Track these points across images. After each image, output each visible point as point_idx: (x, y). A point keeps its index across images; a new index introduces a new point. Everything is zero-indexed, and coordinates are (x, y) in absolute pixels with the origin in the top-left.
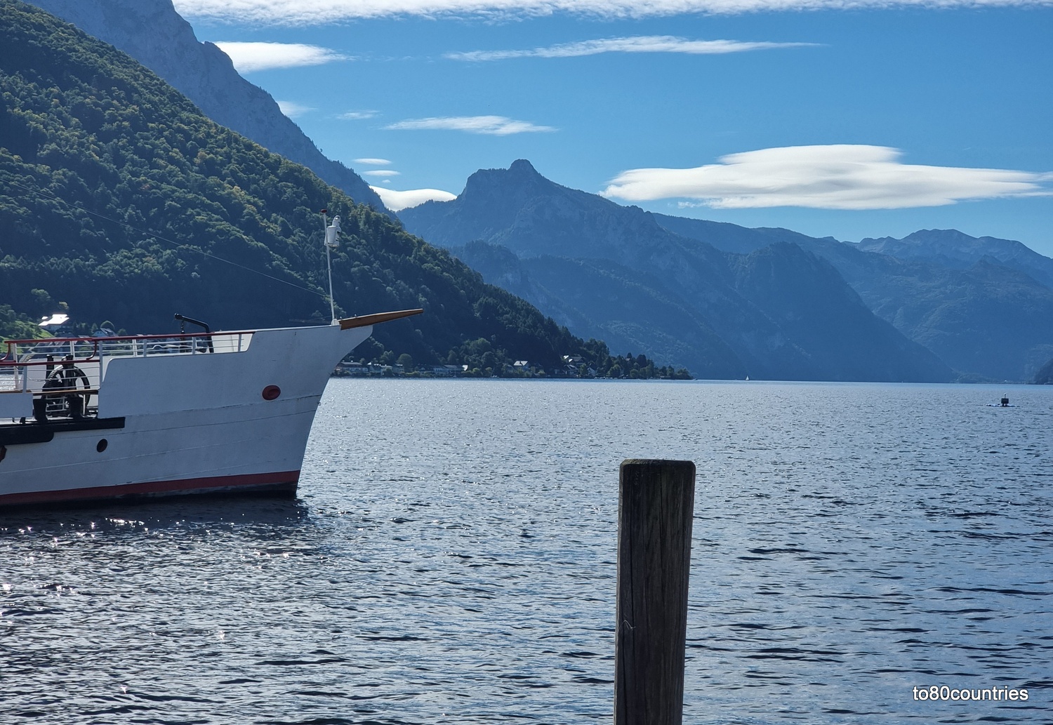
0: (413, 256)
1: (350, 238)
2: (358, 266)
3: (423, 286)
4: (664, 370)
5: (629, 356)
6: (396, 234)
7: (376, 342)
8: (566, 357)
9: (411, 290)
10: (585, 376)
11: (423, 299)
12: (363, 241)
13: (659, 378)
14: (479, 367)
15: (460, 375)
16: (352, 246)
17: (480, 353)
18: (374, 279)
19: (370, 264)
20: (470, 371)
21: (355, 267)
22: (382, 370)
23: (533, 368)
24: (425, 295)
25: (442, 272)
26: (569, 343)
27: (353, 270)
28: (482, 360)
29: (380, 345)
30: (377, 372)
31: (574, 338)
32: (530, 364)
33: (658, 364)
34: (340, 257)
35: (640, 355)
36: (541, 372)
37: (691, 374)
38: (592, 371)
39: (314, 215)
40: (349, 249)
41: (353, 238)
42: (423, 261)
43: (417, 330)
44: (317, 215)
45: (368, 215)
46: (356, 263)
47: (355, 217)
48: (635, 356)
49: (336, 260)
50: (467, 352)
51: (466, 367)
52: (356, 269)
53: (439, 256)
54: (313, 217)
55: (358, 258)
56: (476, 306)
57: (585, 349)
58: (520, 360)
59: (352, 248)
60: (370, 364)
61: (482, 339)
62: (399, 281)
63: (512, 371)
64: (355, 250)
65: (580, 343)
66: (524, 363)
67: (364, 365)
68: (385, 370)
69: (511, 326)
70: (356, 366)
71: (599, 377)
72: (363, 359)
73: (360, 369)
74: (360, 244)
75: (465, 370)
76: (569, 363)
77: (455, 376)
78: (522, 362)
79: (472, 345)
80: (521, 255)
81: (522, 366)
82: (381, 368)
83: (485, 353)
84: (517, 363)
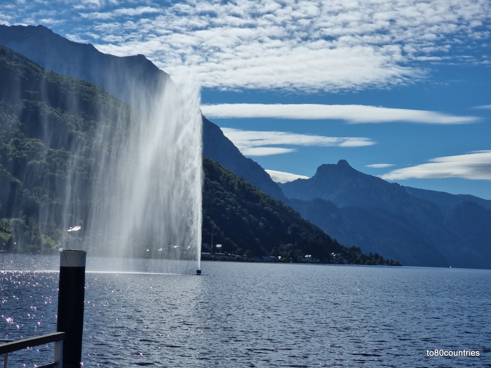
0: (260, 203)
1: (228, 193)
2: (230, 207)
3: (262, 218)
4: (388, 261)
5: (371, 254)
6: (253, 192)
7: (234, 244)
8: (333, 254)
9: (256, 219)
10: (341, 263)
11: (262, 224)
12: (234, 195)
13: (384, 265)
14: (286, 257)
15: (276, 261)
16: (228, 197)
17: (288, 251)
18: (237, 213)
19: (236, 206)
20: (281, 259)
21: (228, 207)
22: (235, 257)
23: (315, 259)
24: (263, 221)
25: (274, 211)
26: (336, 247)
27: (227, 209)
28: (288, 254)
29: (236, 245)
30: (232, 258)
31: (340, 245)
32: (313, 256)
33: (385, 258)
34: (221, 202)
35: (376, 254)
36: (318, 260)
37: (401, 264)
38: (345, 261)
39: (211, 182)
40: (226, 198)
41: (229, 193)
42: (264, 205)
43: (256, 239)
44: (213, 182)
45: (239, 182)
46: (229, 205)
47: (232, 184)
48: (373, 254)
49: (219, 204)
50: (282, 250)
51: (280, 257)
52: (228, 208)
53: (277, 203)
54: (211, 183)
55: (230, 203)
56: (289, 228)
57: (344, 250)
58: (308, 254)
59: (228, 198)
60: (229, 254)
61: (290, 244)
62: (250, 215)
63: (303, 260)
64: (229, 199)
65: (342, 247)
66: (310, 256)
67: (227, 255)
68: (237, 257)
69: (305, 238)
70: (222, 255)
71: (347, 263)
72: (226, 252)
73: (224, 256)
74: (233, 196)
75: (279, 258)
76: (334, 257)
77: (273, 262)
78: (309, 255)
79: (285, 247)
80: (341, 206)
81: (309, 257)
82: (235, 256)
83: (290, 251)
84: (307, 256)
